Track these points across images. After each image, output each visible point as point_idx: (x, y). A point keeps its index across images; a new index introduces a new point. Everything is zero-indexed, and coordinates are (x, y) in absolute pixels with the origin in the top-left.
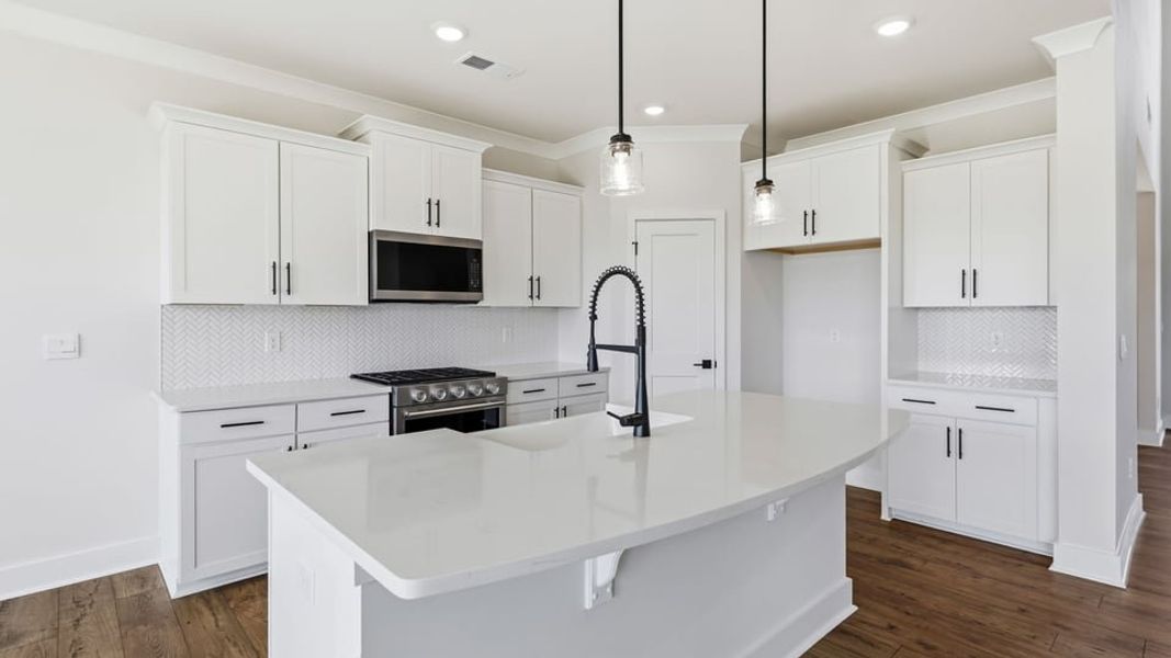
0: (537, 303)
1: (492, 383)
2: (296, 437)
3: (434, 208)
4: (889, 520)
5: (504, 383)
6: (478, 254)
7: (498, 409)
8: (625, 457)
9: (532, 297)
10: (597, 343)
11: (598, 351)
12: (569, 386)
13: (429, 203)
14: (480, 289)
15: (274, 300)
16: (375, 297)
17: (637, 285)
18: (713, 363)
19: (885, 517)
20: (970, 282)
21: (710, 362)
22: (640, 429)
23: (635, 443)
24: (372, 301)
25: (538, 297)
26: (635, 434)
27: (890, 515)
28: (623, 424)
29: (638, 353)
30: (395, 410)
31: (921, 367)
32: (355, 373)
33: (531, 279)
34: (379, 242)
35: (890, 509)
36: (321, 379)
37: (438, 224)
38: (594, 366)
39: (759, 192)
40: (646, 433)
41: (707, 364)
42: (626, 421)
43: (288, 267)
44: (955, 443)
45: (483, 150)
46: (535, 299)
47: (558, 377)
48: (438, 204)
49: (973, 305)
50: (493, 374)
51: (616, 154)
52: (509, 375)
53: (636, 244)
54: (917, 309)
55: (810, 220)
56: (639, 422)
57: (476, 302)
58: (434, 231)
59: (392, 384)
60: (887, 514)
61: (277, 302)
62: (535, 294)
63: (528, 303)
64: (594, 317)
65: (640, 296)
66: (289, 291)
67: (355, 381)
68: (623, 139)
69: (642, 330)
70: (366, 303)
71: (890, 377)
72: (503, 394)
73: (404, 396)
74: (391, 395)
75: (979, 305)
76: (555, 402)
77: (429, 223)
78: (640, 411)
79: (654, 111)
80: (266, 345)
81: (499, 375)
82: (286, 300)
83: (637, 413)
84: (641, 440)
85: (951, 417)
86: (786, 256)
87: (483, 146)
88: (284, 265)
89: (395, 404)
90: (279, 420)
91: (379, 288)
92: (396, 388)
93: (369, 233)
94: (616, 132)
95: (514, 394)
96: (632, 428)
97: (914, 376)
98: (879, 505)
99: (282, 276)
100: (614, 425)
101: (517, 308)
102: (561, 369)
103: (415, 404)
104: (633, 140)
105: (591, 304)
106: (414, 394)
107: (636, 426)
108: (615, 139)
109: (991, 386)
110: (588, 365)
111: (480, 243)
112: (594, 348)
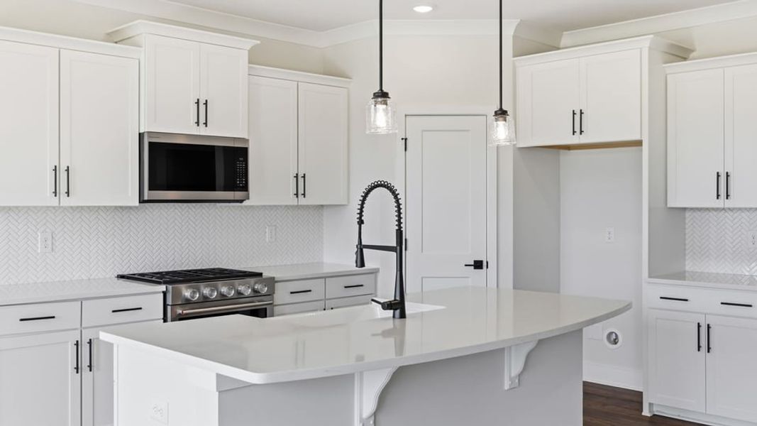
0: (302, 201)
1: (261, 282)
2: (81, 331)
3: (202, 106)
4: (649, 415)
5: (272, 282)
6: (244, 152)
7: (266, 309)
8: (386, 334)
9: (297, 195)
10: (363, 243)
11: (365, 250)
12: (335, 288)
13: (198, 103)
14: (245, 188)
15: (54, 202)
16: (146, 198)
17: (396, 196)
18: (485, 264)
19: (646, 412)
20: (723, 183)
21: (481, 262)
22: (398, 312)
23: (394, 322)
24: (142, 201)
25: (304, 195)
26: (394, 317)
27: (650, 412)
28: (384, 308)
29: (396, 252)
30: (169, 308)
31: (689, 267)
32: (121, 273)
33: (297, 177)
34: (151, 144)
35: (651, 405)
36: (89, 279)
37: (206, 124)
38: (361, 262)
39: (497, 120)
40: (403, 315)
41: (478, 265)
42: (387, 306)
43: (68, 170)
44: (704, 338)
45: (249, 47)
46: (301, 197)
47: (325, 278)
48: (206, 104)
49: (726, 206)
50: (260, 275)
51: (378, 106)
52: (278, 276)
53: (406, 139)
54: (685, 209)
55: (578, 118)
56: (397, 306)
57: (241, 201)
58: (202, 131)
59: (165, 283)
60: (648, 411)
61: (56, 204)
62: (301, 191)
63: (293, 201)
64: (361, 222)
65: (399, 206)
66: (68, 193)
67: (121, 281)
68: (382, 95)
69: (399, 233)
70: (137, 203)
71: (650, 276)
72: (270, 294)
73: (177, 294)
74: (165, 294)
75: (731, 206)
76: (323, 302)
77: (198, 123)
78: (398, 298)
79: (423, 9)
80: (39, 245)
81: (266, 274)
82: (66, 201)
83: (395, 300)
84: (398, 321)
85: (701, 313)
86: (562, 151)
87: (249, 44)
88: (63, 168)
89: (169, 301)
90: (66, 315)
91: (151, 188)
92: (170, 287)
93: (140, 134)
94: (377, 89)
95: (281, 295)
96: (392, 311)
97: (681, 276)
98: (641, 403)
99: (62, 179)
100: (378, 309)
101: (281, 206)
102: (327, 270)
103: (188, 302)
104: (390, 95)
105: (359, 211)
106: (187, 293)
107: (395, 310)
108: (376, 96)
109: (749, 284)
110: (356, 262)
111: (246, 141)
112: (361, 248)
